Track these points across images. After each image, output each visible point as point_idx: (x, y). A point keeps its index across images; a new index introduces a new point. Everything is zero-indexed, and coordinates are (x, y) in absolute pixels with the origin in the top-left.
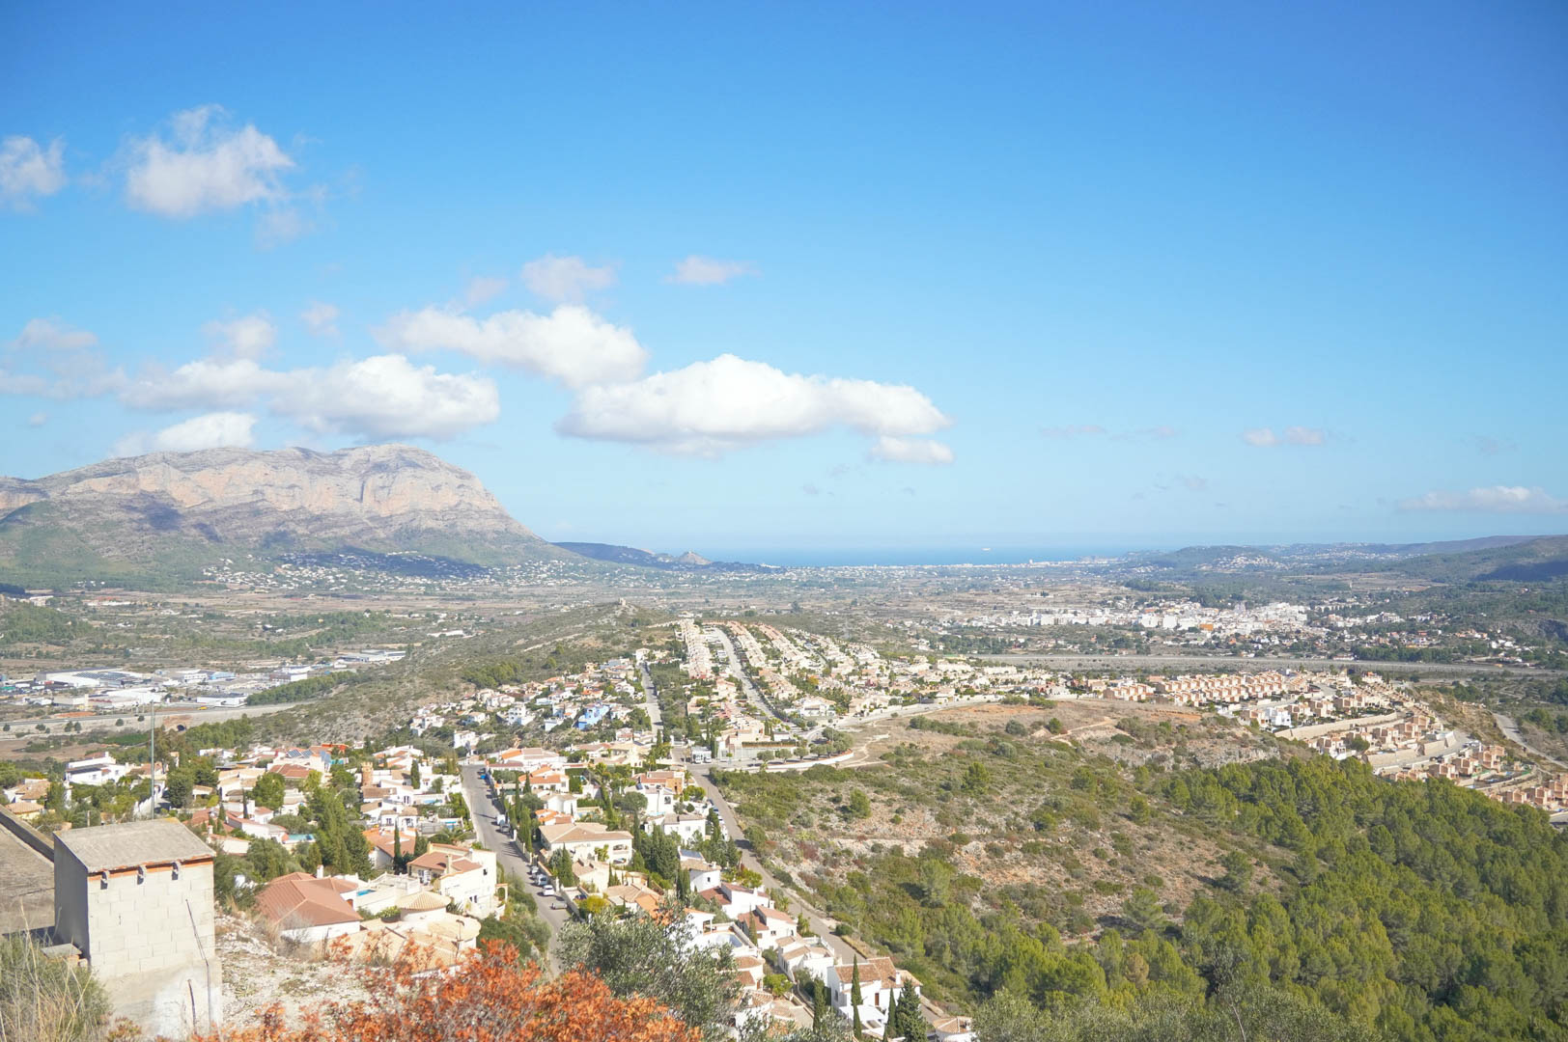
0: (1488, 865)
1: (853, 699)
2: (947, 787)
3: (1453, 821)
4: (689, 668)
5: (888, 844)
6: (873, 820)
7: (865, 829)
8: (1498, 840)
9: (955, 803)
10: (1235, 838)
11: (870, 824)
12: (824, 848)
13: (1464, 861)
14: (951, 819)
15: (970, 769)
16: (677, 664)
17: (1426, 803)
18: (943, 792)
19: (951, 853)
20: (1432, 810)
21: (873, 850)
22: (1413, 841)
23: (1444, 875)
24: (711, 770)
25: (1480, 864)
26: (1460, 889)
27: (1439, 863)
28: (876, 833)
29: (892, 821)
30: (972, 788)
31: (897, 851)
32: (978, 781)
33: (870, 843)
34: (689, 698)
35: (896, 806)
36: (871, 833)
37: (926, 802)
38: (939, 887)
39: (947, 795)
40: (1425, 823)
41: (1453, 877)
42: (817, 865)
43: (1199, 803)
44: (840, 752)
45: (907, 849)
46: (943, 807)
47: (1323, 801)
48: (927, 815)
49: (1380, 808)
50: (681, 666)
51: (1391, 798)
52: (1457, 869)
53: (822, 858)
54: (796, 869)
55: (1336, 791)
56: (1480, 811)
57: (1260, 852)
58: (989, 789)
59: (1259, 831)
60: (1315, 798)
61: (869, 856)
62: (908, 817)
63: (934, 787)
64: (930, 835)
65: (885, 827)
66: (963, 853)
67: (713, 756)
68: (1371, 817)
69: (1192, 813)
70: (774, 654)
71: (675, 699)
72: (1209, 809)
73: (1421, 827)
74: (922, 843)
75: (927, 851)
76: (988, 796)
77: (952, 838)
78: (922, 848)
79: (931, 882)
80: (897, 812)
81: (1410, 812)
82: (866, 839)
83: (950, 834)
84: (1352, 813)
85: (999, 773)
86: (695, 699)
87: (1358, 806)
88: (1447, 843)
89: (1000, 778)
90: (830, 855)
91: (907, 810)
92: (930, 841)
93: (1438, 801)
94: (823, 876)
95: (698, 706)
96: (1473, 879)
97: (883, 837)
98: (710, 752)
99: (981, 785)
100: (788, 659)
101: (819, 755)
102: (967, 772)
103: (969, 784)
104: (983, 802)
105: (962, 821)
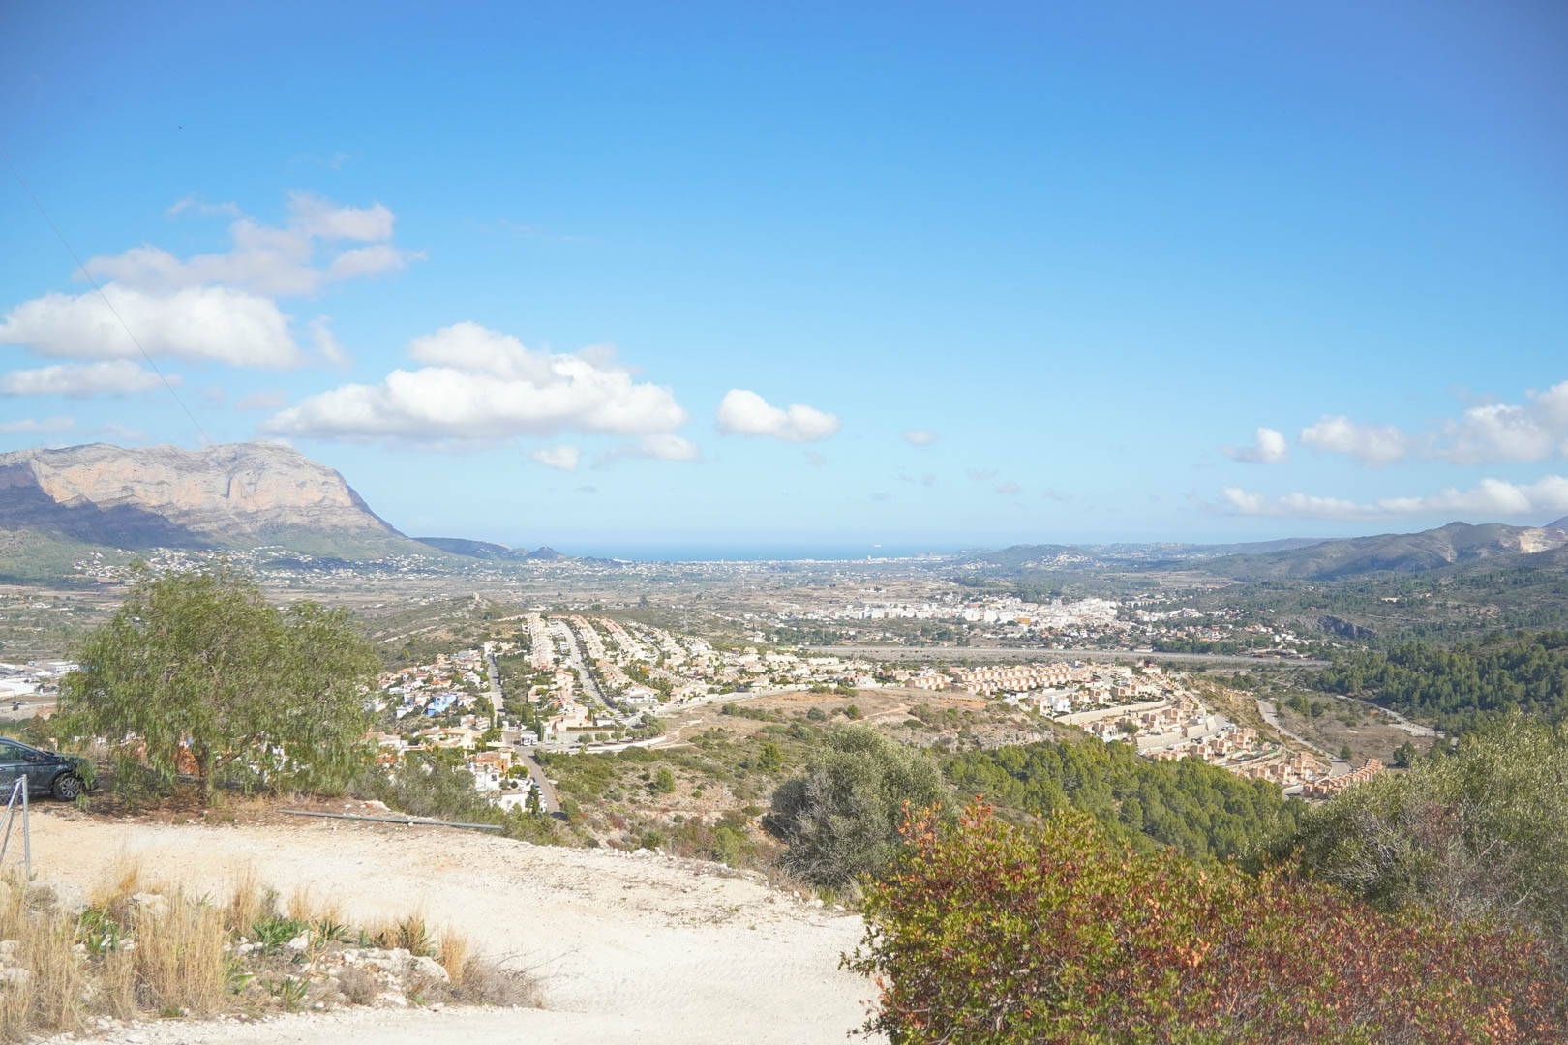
0: (1216, 830)
1: (677, 689)
2: (745, 766)
3: (1196, 794)
4: (533, 659)
5: (687, 815)
6: (676, 795)
7: (669, 802)
8: (1229, 808)
9: (751, 780)
10: (999, 810)
11: (674, 798)
12: (631, 818)
13: (1198, 828)
14: (746, 794)
15: (766, 750)
16: (522, 655)
17: (1176, 779)
18: (741, 769)
19: (744, 824)
20: (1179, 786)
21: (675, 820)
22: (1158, 810)
23: (1178, 839)
24: (536, 751)
25: (1210, 830)
26: (1190, 851)
27: (1173, 829)
28: (678, 806)
29: (694, 795)
30: (767, 767)
31: (696, 821)
32: (773, 760)
33: (672, 814)
34: (530, 687)
35: (698, 782)
36: (674, 806)
37: (725, 779)
38: (729, 852)
39: (743, 773)
40: (1172, 796)
41: (1185, 841)
42: (624, 833)
43: (971, 779)
44: (652, 736)
45: (705, 819)
46: (740, 783)
47: (1086, 778)
48: (725, 790)
49: (1136, 783)
50: (526, 657)
51: (1146, 775)
52: (1190, 835)
53: (630, 828)
54: (605, 837)
55: (1098, 769)
56: (1222, 785)
57: (1018, 822)
58: (783, 768)
59: (1025, 803)
60: (1079, 775)
61: (670, 826)
62: (708, 792)
63: (733, 766)
64: (726, 808)
65: (687, 801)
66: (754, 823)
67: (539, 739)
68: (1127, 791)
69: (964, 788)
70: (613, 646)
71: (516, 688)
72: (979, 784)
73: (1167, 800)
74: (719, 815)
75: (723, 821)
76: (781, 773)
77: (746, 810)
78: (718, 819)
79: (723, 847)
80: (698, 787)
81: (1161, 787)
82: (669, 811)
83: (745, 806)
84: (1111, 788)
85: (794, 754)
86: (535, 688)
87: (1116, 782)
88: (1187, 812)
89: (794, 758)
90: (637, 825)
91: (707, 786)
92: (726, 813)
93: (1186, 777)
94: (629, 843)
95: (538, 694)
96: (1201, 841)
97: (684, 809)
98: (537, 736)
99: (775, 764)
100: (626, 651)
101: (634, 739)
102: (764, 752)
103: (765, 763)
104: (776, 779)
105: (756, 795)
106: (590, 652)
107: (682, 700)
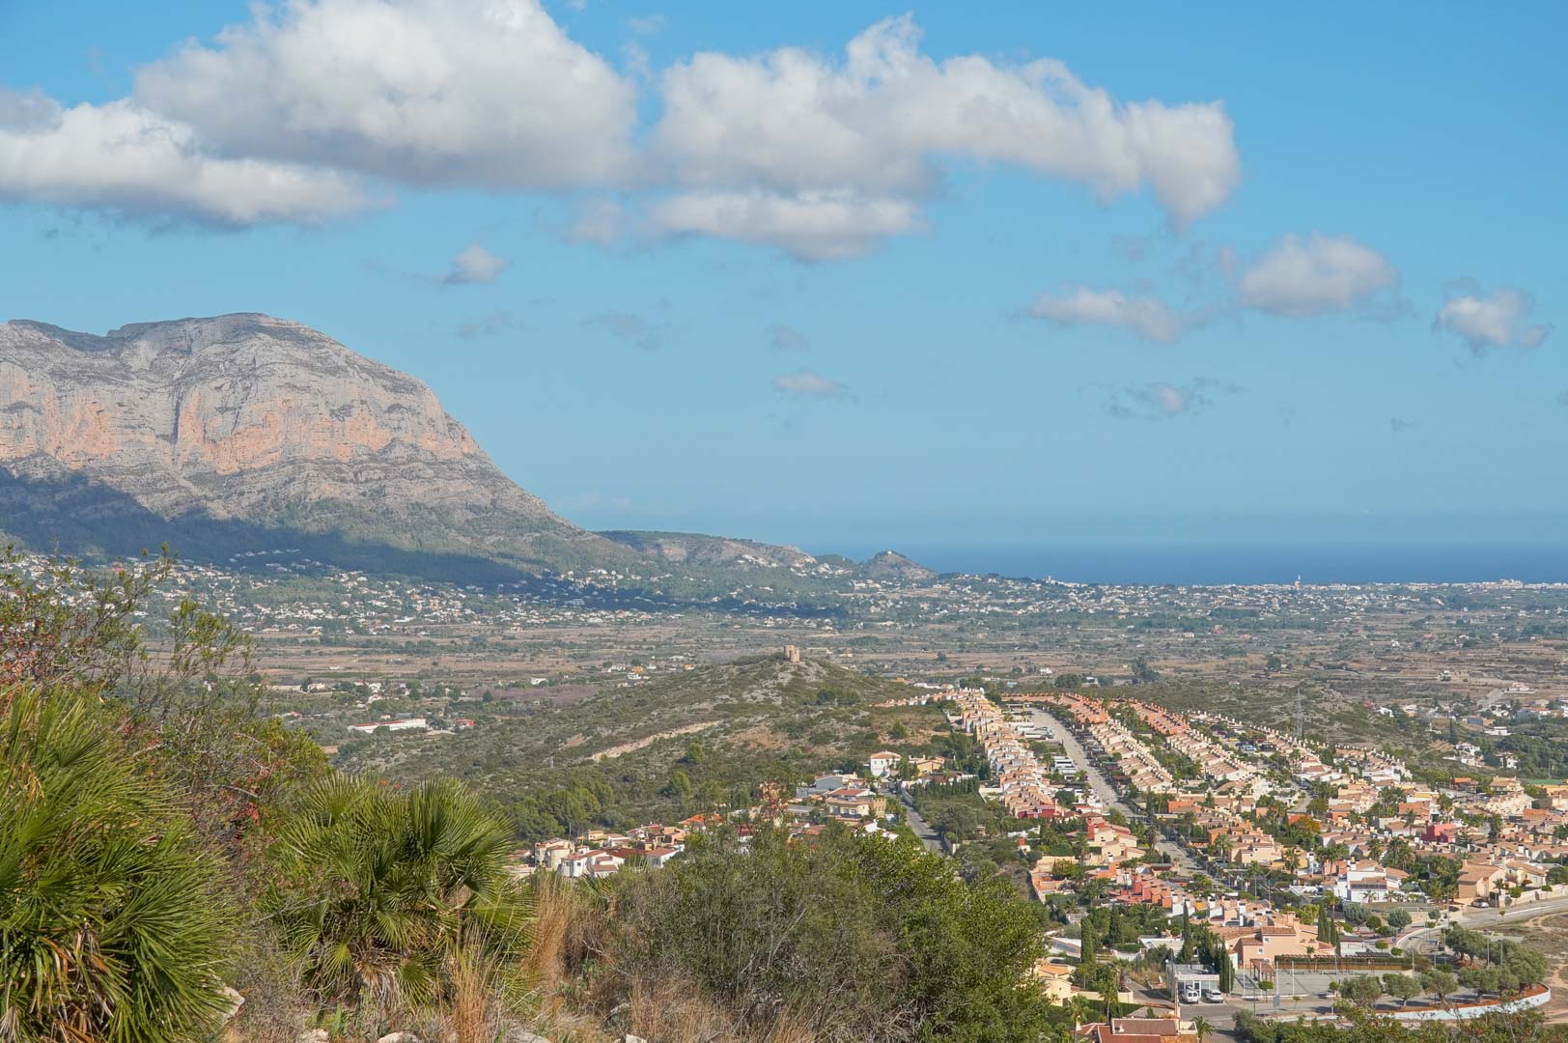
1: (1466, 866)
4: (1005, 791)
16: (970, 788)
24: (1239, 1018)
34: (1032, 860)
44: (1524, 987)
50: (983, 791)
67: (1224, 987)
70: (1184, 768)
71: (1000, 861)
86: (1046, 863)
95: (1057, 877)
98: (1217, 977)
100: (1220, 778)
101: (1481, 992)
106: (1135, 780)
107: (1493, 896)
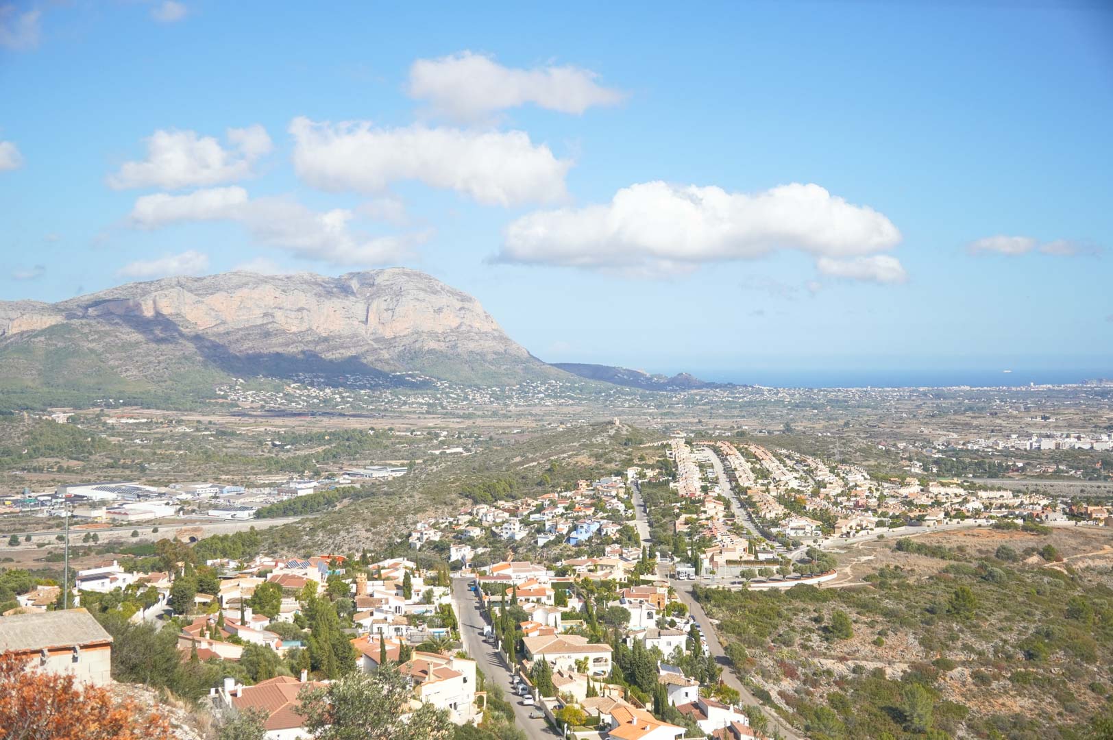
1: (839, 520)
2: (931, 611)
4: (679, 486)
5: (871, 666)
6: (855, 642)
7: (846, 649)
9: (940, 627)
11: (852, 645)
12: (804, 667)
14: (936, 644)
15: (956, 593)
16: (667, 482)
18: (928, 615)
19: (935, 678)
21: (854, 671)
24: (694, 586)
28: (857, 655)
29: (875, 643)
30: (958, 613)
31: (879, 673)
32: (965, 605)
33: (851, 663)
34: (678, 516)
35: (879, 628)
36: (852, 654)
37: (910, 625)
38: (921, 712)
39: (932, 618)
42: (797, 684)
44: (823, 572)
45: (889, 671)
46: (927, 631)
48: (911, 638)
50: (672, 485)
53: (803, 678)
54: (776, 687)
58: (977, 614)
61: (850, 678)
62: (891, 640)
63: (918, 610)
64: (913, 659)
65: (866, 649)
66: (947, 679)
67: (697, 573)
70: (763, 474)
71: (664, 517)
74: (905, 667)
75: (910, 675)
76: (975, 621)
77: (937, 663)
78: (904, 672)
79: (913, 706)
80: (879, 634)
82: (847, 660)
83: (934, 659)
85: (987, 599)
86: (683, 517)
89: (988, 604)
90: (811, 675)
91: (890, 632)
92: (913, 665)
94: (803, 695)
95: (686, 524)
97: (865, 659)
98: (694, 569)
99: (968, 610)
100: (777, 479)
101: (802, 575)
102: (954, 596)
103: (955, 609)
104: (970, 628)
105: (947, 646)
106: (740, 480)
107: (848, 533)
